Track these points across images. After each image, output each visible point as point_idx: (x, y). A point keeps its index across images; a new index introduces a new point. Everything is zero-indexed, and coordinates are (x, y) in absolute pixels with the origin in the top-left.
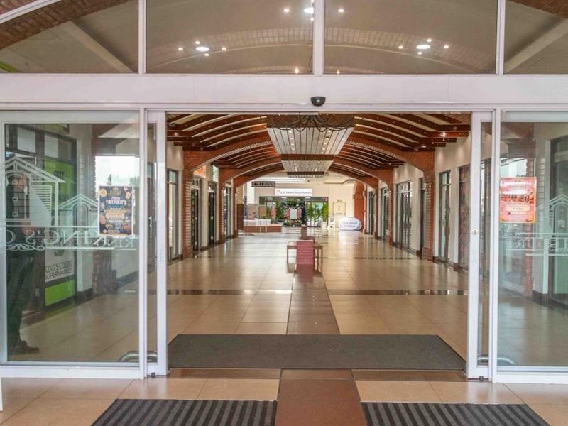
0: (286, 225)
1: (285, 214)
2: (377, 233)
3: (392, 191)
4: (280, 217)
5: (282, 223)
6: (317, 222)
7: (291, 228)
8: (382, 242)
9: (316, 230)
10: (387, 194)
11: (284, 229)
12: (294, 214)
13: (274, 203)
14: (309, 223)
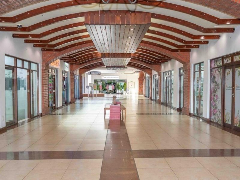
0: (107, 93)
1: (106, 88)
2: (151, 97)
3: (161, 76)
4: (104, 89)
5: (105, 92)
6: (121, 92)
7: (109, 94)
8: (154, 101)
9: (121, 95)
10: (157, 78)
11: (106, 95)
12: (110, 87)
13: (101, 83)
14: (117, 92)
